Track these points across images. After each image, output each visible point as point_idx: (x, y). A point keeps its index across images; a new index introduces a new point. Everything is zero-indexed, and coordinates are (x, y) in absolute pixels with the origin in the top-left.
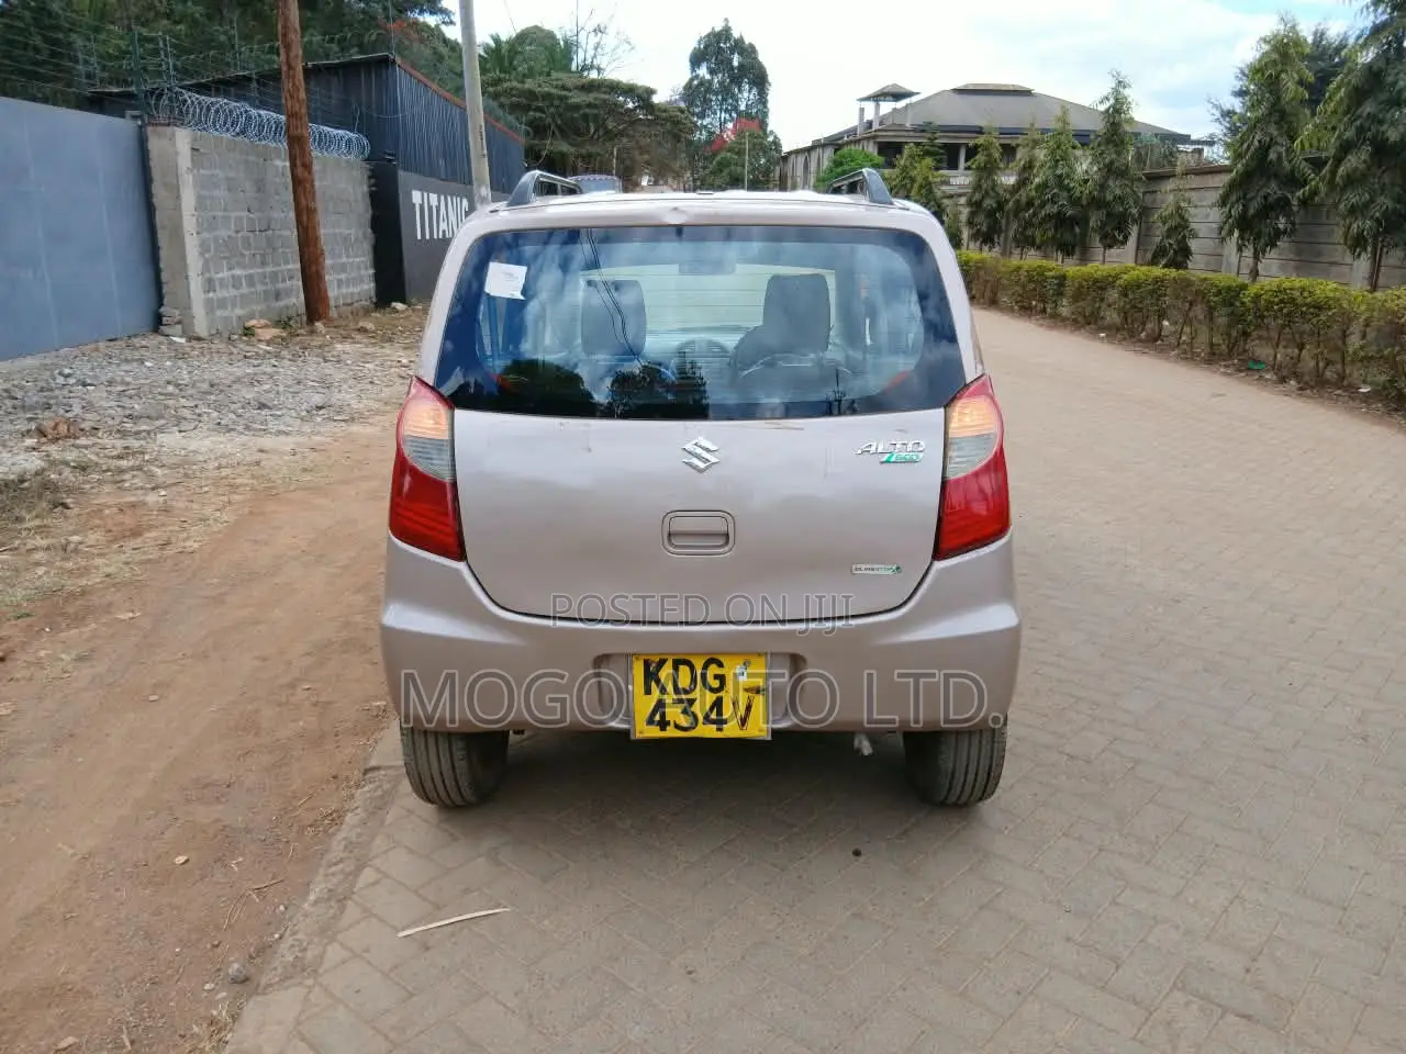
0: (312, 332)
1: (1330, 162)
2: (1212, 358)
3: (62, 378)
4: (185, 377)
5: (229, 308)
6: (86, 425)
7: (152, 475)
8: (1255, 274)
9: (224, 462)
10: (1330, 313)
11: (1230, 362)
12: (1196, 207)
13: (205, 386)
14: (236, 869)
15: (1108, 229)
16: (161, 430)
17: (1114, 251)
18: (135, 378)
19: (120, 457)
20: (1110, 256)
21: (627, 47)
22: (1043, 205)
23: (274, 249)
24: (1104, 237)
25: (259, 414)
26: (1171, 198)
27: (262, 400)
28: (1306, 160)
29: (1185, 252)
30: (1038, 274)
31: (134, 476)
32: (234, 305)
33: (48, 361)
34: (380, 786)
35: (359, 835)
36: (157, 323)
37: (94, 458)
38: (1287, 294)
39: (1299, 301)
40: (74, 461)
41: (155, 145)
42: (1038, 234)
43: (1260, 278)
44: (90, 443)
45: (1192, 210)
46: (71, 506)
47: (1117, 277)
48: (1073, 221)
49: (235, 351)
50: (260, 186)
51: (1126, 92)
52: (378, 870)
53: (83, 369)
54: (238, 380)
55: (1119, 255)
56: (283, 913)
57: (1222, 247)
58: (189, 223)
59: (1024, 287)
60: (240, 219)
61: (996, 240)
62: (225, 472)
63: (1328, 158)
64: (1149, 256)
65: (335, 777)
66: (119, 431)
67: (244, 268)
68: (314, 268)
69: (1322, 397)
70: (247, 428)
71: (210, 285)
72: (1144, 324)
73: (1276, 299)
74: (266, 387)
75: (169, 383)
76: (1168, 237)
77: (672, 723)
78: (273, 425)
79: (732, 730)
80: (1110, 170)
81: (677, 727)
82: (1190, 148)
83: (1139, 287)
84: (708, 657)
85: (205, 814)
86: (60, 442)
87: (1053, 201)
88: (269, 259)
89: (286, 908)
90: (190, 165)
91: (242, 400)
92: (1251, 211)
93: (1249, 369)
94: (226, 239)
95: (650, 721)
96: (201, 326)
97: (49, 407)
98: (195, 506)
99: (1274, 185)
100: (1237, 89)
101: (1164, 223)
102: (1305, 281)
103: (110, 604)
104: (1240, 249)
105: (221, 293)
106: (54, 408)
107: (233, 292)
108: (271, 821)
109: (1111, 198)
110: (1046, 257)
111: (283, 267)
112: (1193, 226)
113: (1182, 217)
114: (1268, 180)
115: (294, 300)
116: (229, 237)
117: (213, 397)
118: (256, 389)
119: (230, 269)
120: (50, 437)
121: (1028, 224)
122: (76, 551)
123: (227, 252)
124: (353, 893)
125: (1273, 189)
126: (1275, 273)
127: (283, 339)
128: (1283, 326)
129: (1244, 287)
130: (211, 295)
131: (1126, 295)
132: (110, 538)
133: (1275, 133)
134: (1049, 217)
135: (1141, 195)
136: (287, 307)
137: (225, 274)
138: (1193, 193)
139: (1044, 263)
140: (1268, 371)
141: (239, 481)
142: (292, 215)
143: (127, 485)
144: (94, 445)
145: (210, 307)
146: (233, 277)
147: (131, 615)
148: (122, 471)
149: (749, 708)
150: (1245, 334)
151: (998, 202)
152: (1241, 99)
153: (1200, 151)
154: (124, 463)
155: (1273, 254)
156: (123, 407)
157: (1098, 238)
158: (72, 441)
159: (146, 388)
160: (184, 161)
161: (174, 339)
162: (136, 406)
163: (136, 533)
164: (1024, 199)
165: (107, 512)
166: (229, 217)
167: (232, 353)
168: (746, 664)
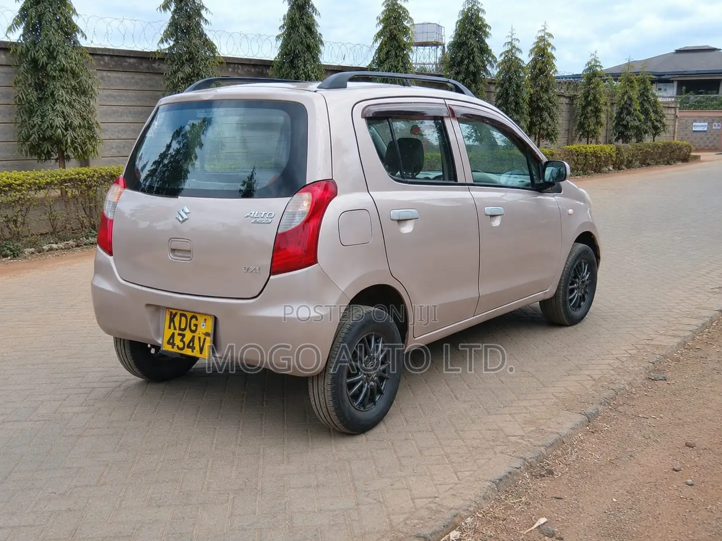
77: (176, 345)
81: (178, 347)
84: (193, 314)
149: (204, 343)
168: (206, 321)
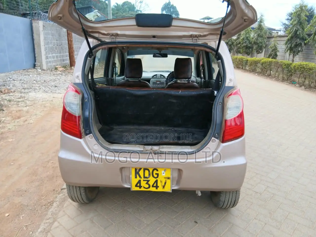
0: (71, 69)
1: (313, 35)
2: (283, 80)
3: (9, 79)
4: (39, 79)
5: (52, 63)
6: (12, 90)
7: (26, 103)
8: (293, 61)
9: (44, 100)
10: (313, 71)
11: (287, 82)
12: (279, 45)
13: (43, 82)
14: (22, 218)
15: (258, 49)
16: (30, 92)
17: (259, 55)
18: (27, 79)
19: (19, 98)
20: (258, 56)
21: (147, 6)
22: (242, 44)
23: (63, 50)
24: (257, 51)
25: (55, 88)
26: (273, 43)
27: (56, 85)
28: (306, 34)
29: (276, 55)
30: (241, 59)
31: (22, 103)
32: (53, 62)
33: (7, 75)
34: (64, 195)
35: (56, 210)
36: (34, 66)
37: (13, 98)
38: (302, 66)
39: (305, 68)
40: (8, 99)
41: (34, 25)
42: (241, 50)
43: (294, 62)
44: (12, 95)
45: (278, 46)
46: (5, 110)
47: (260, 61)
48: (250, 48)
49: (52, 73)
50: (60, 35)
51: (263, 18)
52: (59, 222)
53: (15, 76)
54: (51, 80)
55: (260, 56)
56: (31, 234)
57: (285, 54)
58: (42, 43)
59: (238, 62)
60: (54, 43)
61: (231, 52)
62: (44, 103)
63: (313, 34)
64: (268, 56)
65: (54, 190)
66: (20, 92)
67: (56, 54)
68: (72, 54)
69: (310, 91)
70: (51, 92)
71: (47, 58)
72: (266, 72)
73: (300, 67)
74: (57, 82)
75: (34, 80)
76: (272, 52)
77: (143, 187)
78: (57, 91)
79: (160, 189)
80: (259, 36)
81: (144, 188)
82: (275, 32)
83: (265, 63)
84: (154, 168)
85: (17, 200)
86: (6, 94)
87: (245, 43)
88: (62, 52)
89: (32, 233)
90: (42, 30)
91: (51, 85)
92: (293, 46)
93: (292, 83)
94: (51, 47)
95: (136, 186)
96: (45, 67)
97: (5, 85)
98: (35, 111)
99: (298, 40)
100: (287, 18)
101: (271, 48)
102: (307, 63)
103: (8, 137)
104: (289, 55)
105: (50, 60)
106: (6, 86)
107: (53, 59)
108: (34, 203)
109: (259, 42)
110: (243, 55)
111: (65, 54)
112: (278, 49)
113: (276, 47)
114: (297, 39)
115: (67, 62)
116: (52, 47)
117: (44, 84)
118: (55, 82)
119: (52, 54)
120: (3, 93)
121: (239, 48)
122: (3, 122)
123: (51, 50)
124: (51, 230)
125: (298, 41)
126: (298, 61)
127: (64, 71)
128: (301, 74)
129: (291, 64)
130: (47, 60)
131: (262, 65)
132: (13, 119)
133: (299, 28)
134: (244, 46)
135: (266, 42)
136: (66, 63)
137: (50, 55)
138: (278, 42)
139: (243, 57)
140: (297, 84)
141: (47, 105)
142: (67, 42)
143: (19, 105)
144: (13, 95)
145: (47, 63)
146: (53, 56)
147: (12, 140)
148: (19, 102)
149: (165, 183)
150: (291, 75)
151: (232, 43)
152: (287, 21)
153: (278, 32)
154: (20, 100)
155: (297, 56)
156: (22, 86)
157: (255, 52)
158: (8, 94)
159: (29, 81)
160: (41, 28)
161: (38, 70)
162: (26, 86)
163: (19, 118)
164: (238, 42)
165: (13, 112)
166: (52, 42)
167: (51, 74)
168: (165, 170)
